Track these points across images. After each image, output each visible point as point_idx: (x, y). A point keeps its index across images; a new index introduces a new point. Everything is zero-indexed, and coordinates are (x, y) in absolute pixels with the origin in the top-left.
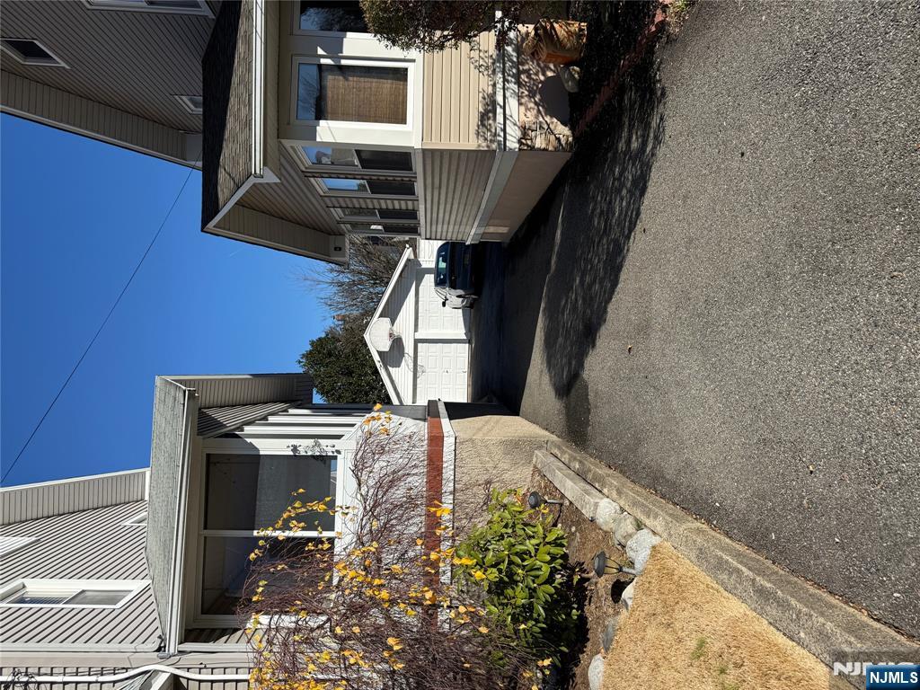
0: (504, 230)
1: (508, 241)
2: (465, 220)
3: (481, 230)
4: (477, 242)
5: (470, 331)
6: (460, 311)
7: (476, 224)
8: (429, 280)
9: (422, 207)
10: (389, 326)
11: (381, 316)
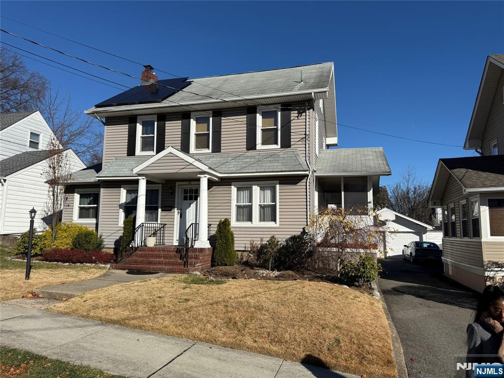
0: (450, 273)
1: (445, 275)
2: (453, 256)
3: (449, 263)
4: (443, 262)
5: (391, 258)
6: (402, 254)
7: (451, 261)
8: (417, 238)
9: (458, 239)
10: (391, 220)
11: (396, 215)
